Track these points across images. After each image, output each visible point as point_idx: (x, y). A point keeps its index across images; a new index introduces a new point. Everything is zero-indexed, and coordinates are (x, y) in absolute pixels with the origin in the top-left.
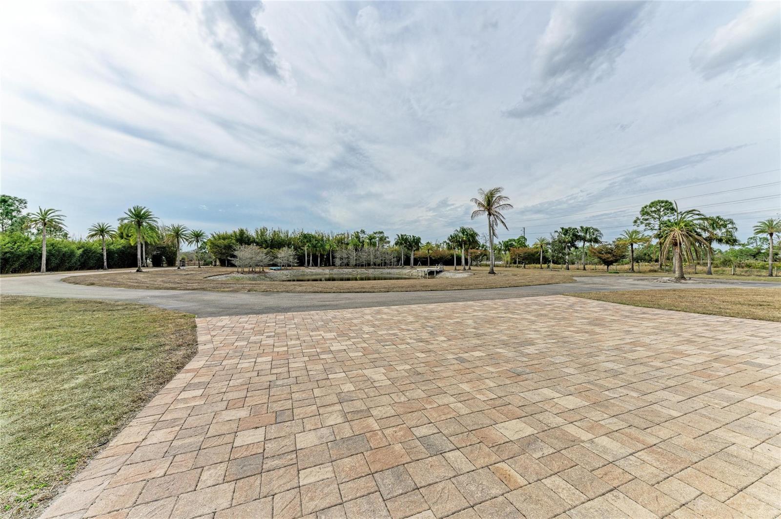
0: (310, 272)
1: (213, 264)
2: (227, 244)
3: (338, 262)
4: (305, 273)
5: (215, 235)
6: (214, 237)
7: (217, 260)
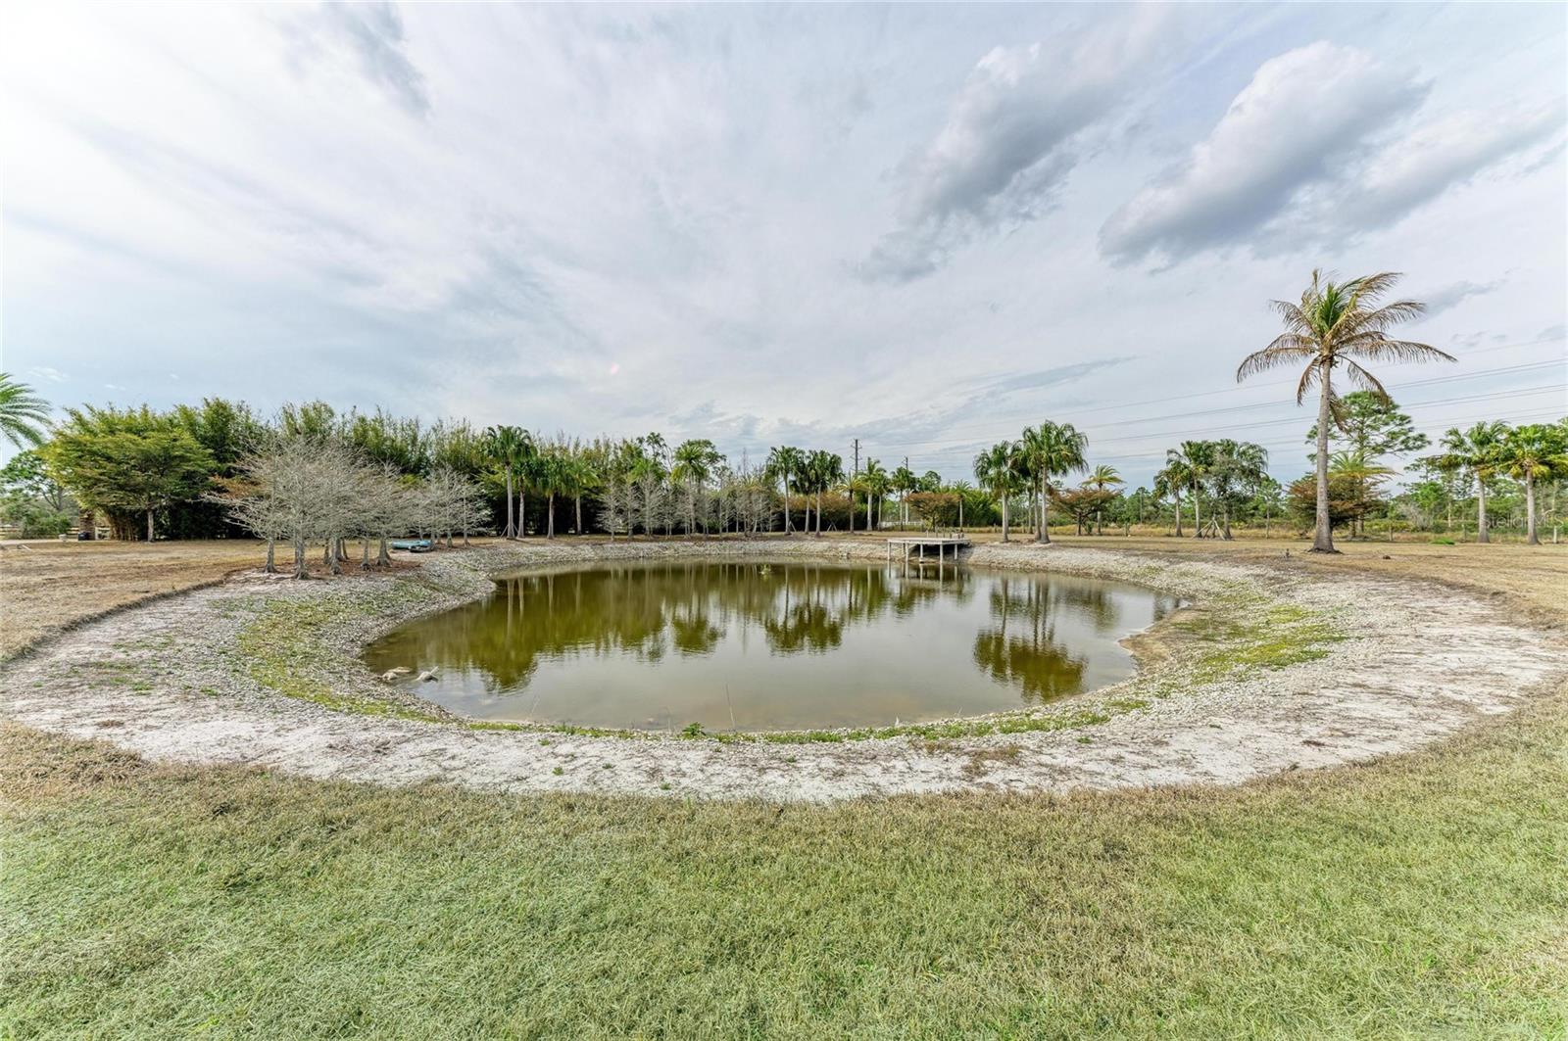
0: (536, 554)
1: (78, 529)
2: (156, 450)
3: (612, 521)
4: (523, 560)
5: (87, 416)
6: (80, 420)
7: (99, 516)
